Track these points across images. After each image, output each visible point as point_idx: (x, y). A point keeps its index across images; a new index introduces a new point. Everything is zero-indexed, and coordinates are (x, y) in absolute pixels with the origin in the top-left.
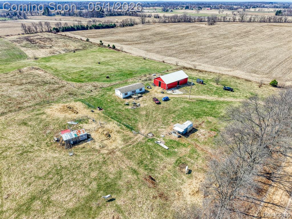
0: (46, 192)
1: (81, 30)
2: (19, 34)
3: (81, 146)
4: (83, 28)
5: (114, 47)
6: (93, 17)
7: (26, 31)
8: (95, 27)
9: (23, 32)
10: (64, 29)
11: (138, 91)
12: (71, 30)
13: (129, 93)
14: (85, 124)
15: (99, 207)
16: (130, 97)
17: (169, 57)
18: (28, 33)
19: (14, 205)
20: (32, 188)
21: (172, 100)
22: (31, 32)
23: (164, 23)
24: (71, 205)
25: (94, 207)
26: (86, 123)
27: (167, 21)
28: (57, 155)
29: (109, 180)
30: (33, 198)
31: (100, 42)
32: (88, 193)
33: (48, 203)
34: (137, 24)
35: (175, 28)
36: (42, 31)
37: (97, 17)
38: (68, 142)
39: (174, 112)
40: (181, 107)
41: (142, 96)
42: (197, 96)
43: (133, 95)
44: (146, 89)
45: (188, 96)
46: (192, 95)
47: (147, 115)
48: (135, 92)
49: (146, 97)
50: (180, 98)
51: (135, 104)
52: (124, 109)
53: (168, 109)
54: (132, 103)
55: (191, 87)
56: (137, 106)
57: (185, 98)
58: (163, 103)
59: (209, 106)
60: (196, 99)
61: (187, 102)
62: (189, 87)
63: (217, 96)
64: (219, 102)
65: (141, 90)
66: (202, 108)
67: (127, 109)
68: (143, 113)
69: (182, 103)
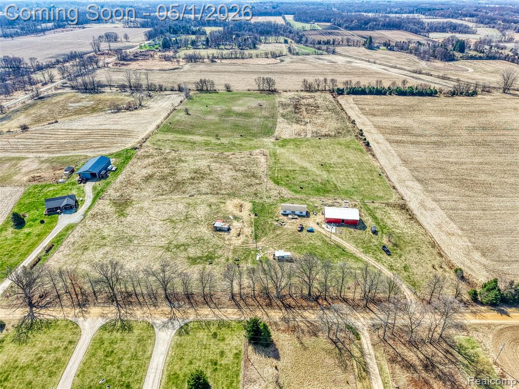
0: (188, 245)
1: (375, 94)
2: (297, 91)
3: (221, 233)
4: (378, 93)
5: (368, 144)
6: (436, 58)
7: (306, 87)
8: (398, 93)
9: (303, 88)
10: (350, 92)
11: (297, 212)
12: (360, 93)
13: (288, 212)
14: (236, 222)
15: (199, 263)
16: (287, 215)
18: (307, 91)
19: (176, 244)
20: (186, 241)
22: (311, 90)
24: (191, 255)
25: (198, 261)
26: (238, 221)
28: (207, 232)
29: (213, 256)
30: (183, 245)
32: (200, 255)
33: (186, 250)
36: (324, 89)
37: (441, 60)
38: (216, 228)
39: (299, 243)
40: (312, 242)
41: (296, 218)
42: (342, 241)
43: (291, 214)
44: (311, 213)
45: (334, 237)
46: (340, 238)
47: (278, 235)
48: (293, 213)
49: (299, 221)
50: (324, 235)
51: (283, 223)
52: (270, 223)
53: (300, 238)
54: (282, 221)
55: (355, 231)
56: (282, 225)
57: (328, 237)
58: (304, 232)
59: (336, 254)
60: (336, 243)
61: (324, 241)
62: (352, 230)
63: (362, 250)
64: (352, 256)
65: (301, 213)
66: (327, 252)
67: (272, 224)
68: (278, 232)
69: (318, 240)
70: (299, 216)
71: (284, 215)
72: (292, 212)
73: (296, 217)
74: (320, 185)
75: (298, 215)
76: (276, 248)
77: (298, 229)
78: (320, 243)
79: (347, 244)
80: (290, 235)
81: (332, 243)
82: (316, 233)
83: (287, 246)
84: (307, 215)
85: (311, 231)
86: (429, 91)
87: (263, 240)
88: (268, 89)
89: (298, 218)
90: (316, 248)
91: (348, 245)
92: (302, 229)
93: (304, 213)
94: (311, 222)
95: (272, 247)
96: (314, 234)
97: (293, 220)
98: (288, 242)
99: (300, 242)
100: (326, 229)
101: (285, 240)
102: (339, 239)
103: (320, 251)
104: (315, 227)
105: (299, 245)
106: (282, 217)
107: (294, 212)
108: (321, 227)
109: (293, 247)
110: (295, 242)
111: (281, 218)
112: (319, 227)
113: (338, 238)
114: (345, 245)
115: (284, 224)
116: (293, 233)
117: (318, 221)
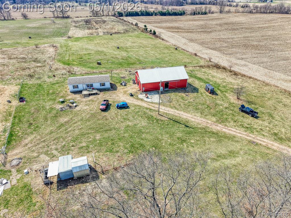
1: (145, 16)
2: (87, 17)
4: (148, 14)
5: (155, 33)
6: (173, 5)
7: (93, 14)
8: (160, 14)
9: (91, 15)
10: (128, 14)
11: (97, 85)
12: (135, 15)
13: (81, 87)
17: (211, 51)
18: (95, 16)
21: (132, 108)
22: (98, 16)
23: (249, 13)
27: (254, 11)
31: (144, 27)
34: (213, 13)
35: (256, 18)
36: (108, 15)
37: (176, 6)
39: (106, 131)
40: (130, 124)
41: (96, 94)
42: (177, 112)
43: (86, 90)
44: (118, 85)
45: (163, 109)
46: (172, 108)
47: (62, 125)
48: (90, 86)
49: (102, 97)
50: (147, 109)
51: (73, 103)
52: (48, 108)
53: (107, 122)
54: (71, 101)
55: (187, 95)
56: (70, 107)
57: (154, 110)
58: (113, 110)
59: (179, 135)
60: (170, 117)
61: (150, 118)
62: (183, 95)
63: (214, 119)
64: (205, 132)
65: (103, 85)
66: (162, 135)
67: (52, 109)
68: (63, 120)
69: (140, 118)
70: (101, 90)
71: (75, 93)
72: (88, 86)
73: (95, 92)
74: (121, 61)
75: (97, 89)
76: (55, 152)
77: (101, 107)
78: (144, 123)
79: (186, 114)
80: (88, 120)
81: (163, 118)
82: (133, 108)
83: (81, 143)
84: (112, 87)
85: (124, 107)
86: (180, 13)
87: (26, 141)
88: (62, 16)
89: (99, 92)
90: (140, 132)
91: (189, 115)
92: (107, 107)
93: (108, 85)
94: (121, 95)
95: (46, 153)
96: (129, 110)
97: (91, 97)
98: (83, 135)
99: (107, 128)
100: (146, 99)
101: (77, 132)
102: (172, 110)
103: (149, 137)
104: (129, 100)
105: (106, 135)
106: (71, 97)
107: (92, 85)
108: (138, 99)
109: (95, 140)
110: (97, 131)
111: (69, 97)
112: (135, 100)
113: (168, 109)
114: (185, 117)
115: (75, 104)
116: (93, 116)
117: (131, 91)
